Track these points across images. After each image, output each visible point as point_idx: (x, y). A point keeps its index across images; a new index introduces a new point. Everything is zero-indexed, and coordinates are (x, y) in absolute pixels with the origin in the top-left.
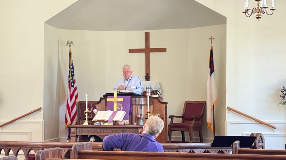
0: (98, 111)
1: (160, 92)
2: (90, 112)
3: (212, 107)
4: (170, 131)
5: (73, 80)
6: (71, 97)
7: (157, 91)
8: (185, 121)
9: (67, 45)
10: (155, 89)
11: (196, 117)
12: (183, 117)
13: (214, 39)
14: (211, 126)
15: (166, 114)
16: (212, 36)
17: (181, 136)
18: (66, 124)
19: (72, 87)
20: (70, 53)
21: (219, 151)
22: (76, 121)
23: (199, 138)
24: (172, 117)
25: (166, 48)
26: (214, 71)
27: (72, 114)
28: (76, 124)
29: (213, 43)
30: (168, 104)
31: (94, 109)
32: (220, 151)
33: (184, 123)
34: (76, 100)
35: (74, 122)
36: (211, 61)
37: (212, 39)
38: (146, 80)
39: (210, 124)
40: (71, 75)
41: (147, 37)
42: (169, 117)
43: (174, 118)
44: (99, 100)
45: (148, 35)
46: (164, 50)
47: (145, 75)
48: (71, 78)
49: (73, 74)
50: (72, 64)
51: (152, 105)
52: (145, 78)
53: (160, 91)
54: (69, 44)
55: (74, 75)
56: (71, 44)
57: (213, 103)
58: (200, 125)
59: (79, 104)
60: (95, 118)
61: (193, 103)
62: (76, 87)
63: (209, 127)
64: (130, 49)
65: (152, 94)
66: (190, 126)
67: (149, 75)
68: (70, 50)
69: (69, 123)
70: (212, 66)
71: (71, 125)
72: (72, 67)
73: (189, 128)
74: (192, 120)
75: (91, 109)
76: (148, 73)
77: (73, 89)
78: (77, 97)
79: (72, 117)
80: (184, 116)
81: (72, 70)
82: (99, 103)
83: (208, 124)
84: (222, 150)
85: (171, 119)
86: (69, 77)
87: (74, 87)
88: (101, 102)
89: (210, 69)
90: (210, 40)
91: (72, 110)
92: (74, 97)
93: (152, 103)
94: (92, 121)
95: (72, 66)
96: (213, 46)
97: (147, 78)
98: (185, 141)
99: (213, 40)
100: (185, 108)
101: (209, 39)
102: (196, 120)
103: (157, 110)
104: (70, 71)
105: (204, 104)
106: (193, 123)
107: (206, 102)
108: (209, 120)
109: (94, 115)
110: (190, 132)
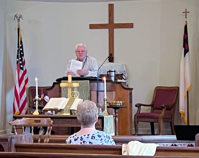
0: (50, 99)
1: (126, 76)
2: (41, 99)
3: (186, 93)
4: (137, 122)
5: (22, 61)
6: (20, 82)
7: (122, 75)
8: (155, 111)
9: (15, 19)
10: (119, 72)
11: (166, 106)
12: (152, 106)
13: (189, 12)
14: (184, 116)
15: (131, 102)
16: (186, 10)
17: (149, 128)
18: (14, 114)
19: (21, 70)
20: (19, 29)
21: (188, 144)
22: (26, 111)
23: (170, 130)
24: (139, 106)
25: (133, 24)
26: (188, 51)
27: (21, 103)
28: (26, 113)
29: (187, 17)
30: (133, 90)
31: (45, 96)
32: (190, 145)
33: (153, 112)
34: (26, 85)
35: (24, 111)
36: (185, 38)
37: (186, 12)
38: (109, 62)
39: (183, 114)
40: (19, 55)
41: (111, 10)
42: (136, 106)
43: (142, 107)
44: (51, 85)
45: (112, 7)
46: (130, 26)
47: (108, 56)
48: (20, 59)
49: (22, 53)
50: (21, 42)
51: (114, 91)
52: (108, 59)
53: (126, 74)
54: (17, 17)
55: (23, 55)
56: (20, 17)
57: (187, 89)
58: (171, 115)
59: (30, 89)
60: (47, 107)
61: (164, 89)
62: (26, 70)
63: (182, 118)
64: (90, 25)
65: (117, 78)
66: (160, 116)
67: (112, 56)
68: (19, 25)
69: (17, 113)
70: (186, 45)
71: (20, 114)
72: (20, 46)
73: (158, 119)
74: (162, 109)
75: (42, 96)
76: (112, 53)
77: (22, 72)
78: (27, 81)
79: (20, 105)
80: (153, 104)
81: (21, 49)
82: (52, 88)
83: (181, 114)
84: (192, 143)
85: (137, 108)
86: (18, 58)
87: (23, 70)
88: (55, 88)
89: (184, 48)
90: (185, 14)
91: (21, 97)
92: (23, 82)
93: (114, 89)
94: (43, 109)
95: (21, 44)
96: (187, 21)
97: (111, 59)
98: (155, 134)
99: (187, 14)
100: (155, 95)
101: (183, 13)
102: (167, 109)
103: (120, 96)
104: (18, 50)
105: (177, 89)
106: (163, 113)
107: (179, 88)
108: (182, 109)
109: (45, 103)
110: (159, 123)
